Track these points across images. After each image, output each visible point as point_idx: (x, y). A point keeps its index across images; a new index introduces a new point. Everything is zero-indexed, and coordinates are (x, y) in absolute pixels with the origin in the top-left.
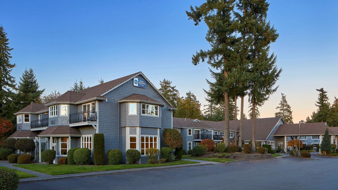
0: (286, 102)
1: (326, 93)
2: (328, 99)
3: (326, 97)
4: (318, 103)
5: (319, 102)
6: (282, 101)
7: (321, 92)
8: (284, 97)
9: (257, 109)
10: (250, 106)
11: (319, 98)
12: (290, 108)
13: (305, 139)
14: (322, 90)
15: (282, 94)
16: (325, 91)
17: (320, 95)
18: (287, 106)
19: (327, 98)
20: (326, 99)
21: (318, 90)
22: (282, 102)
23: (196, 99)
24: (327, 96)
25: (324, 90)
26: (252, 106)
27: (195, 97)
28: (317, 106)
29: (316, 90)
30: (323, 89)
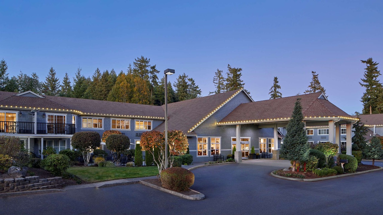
0: (319, 83)
1: (376, 65)
2: (380, 74)
3: (376, 71)
4: (364, 81)
5: (366, 79)
6: (313, 82)
7: (368, 65)
8: (315, 77)
9: (279, 95)
10: (272, 92)
11: (366, 73)
12: (325, 91)
13: (326, 135)
14: (370, 62)
15: (313, 72)
16: (374, 63)
17: (367, 69)
18: (319, 88)
19: (378, 72)
20: (376, 75)
21: (363, 62)
22: (313, 84)
23: (195, 83)
24: (378, 70)
25: (373, 61)
26: (273, 91)
27: (194, 81)
28: (362, 85)
29: (361, 62)
30: (371, 59)
